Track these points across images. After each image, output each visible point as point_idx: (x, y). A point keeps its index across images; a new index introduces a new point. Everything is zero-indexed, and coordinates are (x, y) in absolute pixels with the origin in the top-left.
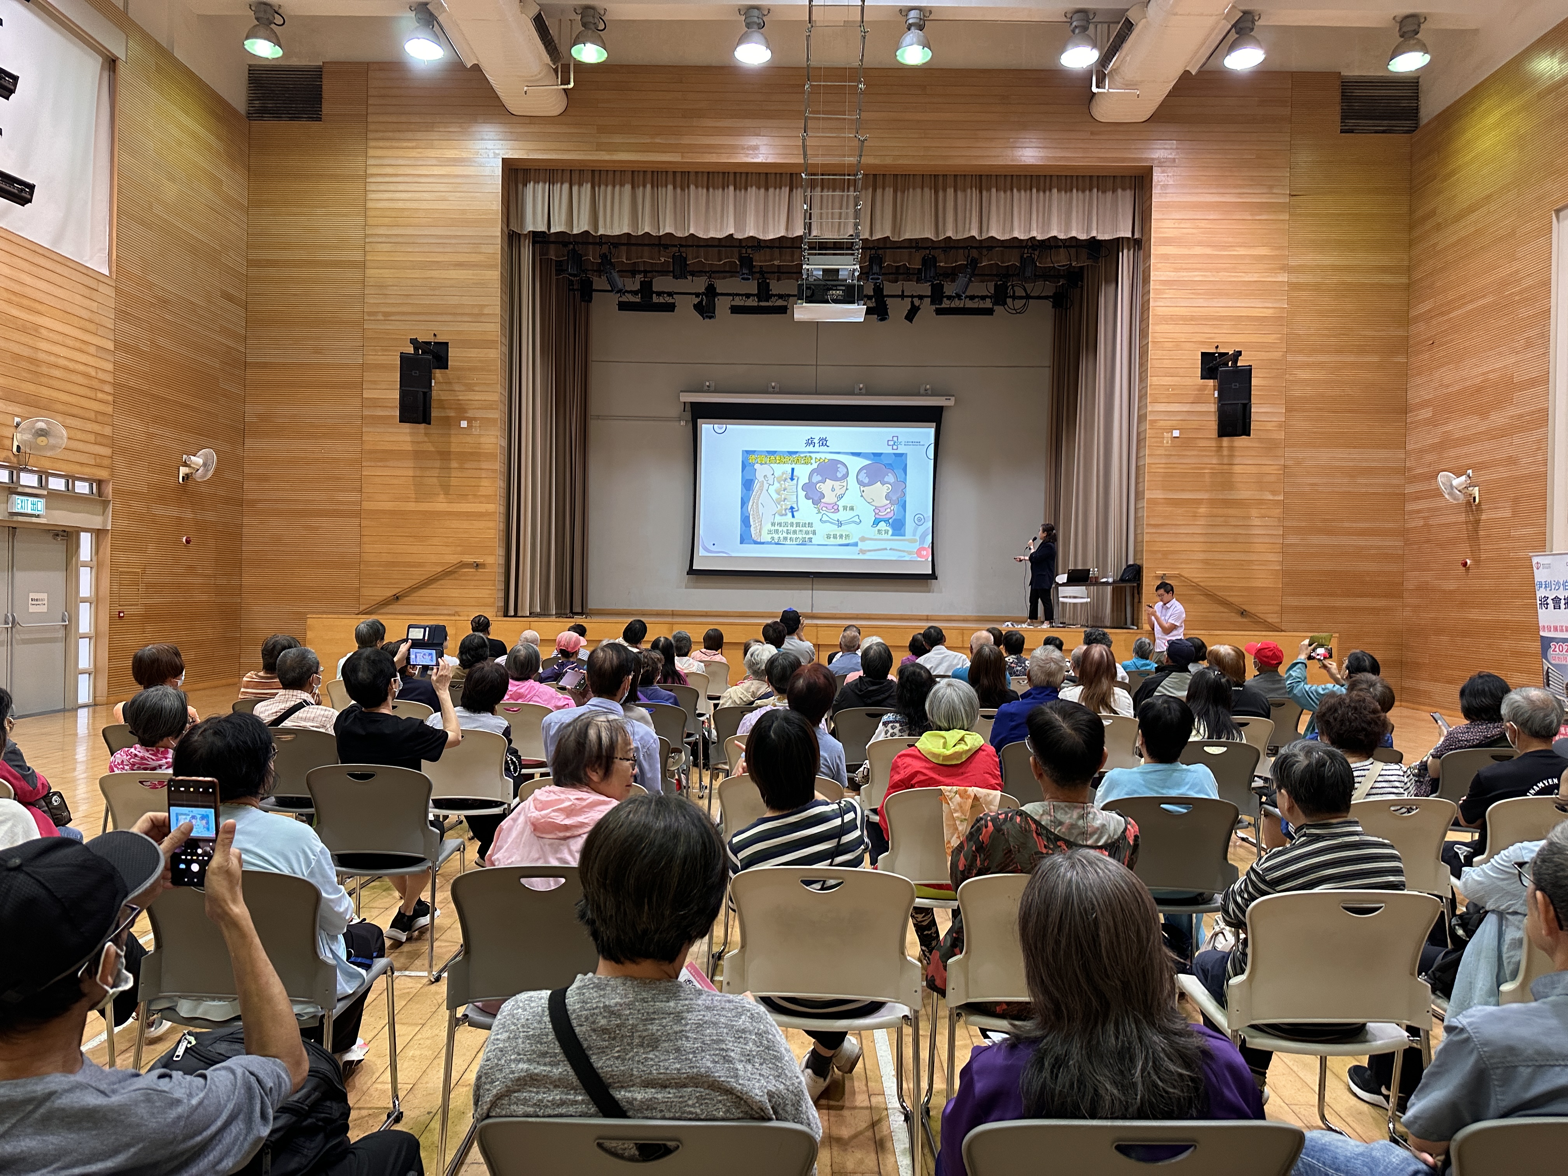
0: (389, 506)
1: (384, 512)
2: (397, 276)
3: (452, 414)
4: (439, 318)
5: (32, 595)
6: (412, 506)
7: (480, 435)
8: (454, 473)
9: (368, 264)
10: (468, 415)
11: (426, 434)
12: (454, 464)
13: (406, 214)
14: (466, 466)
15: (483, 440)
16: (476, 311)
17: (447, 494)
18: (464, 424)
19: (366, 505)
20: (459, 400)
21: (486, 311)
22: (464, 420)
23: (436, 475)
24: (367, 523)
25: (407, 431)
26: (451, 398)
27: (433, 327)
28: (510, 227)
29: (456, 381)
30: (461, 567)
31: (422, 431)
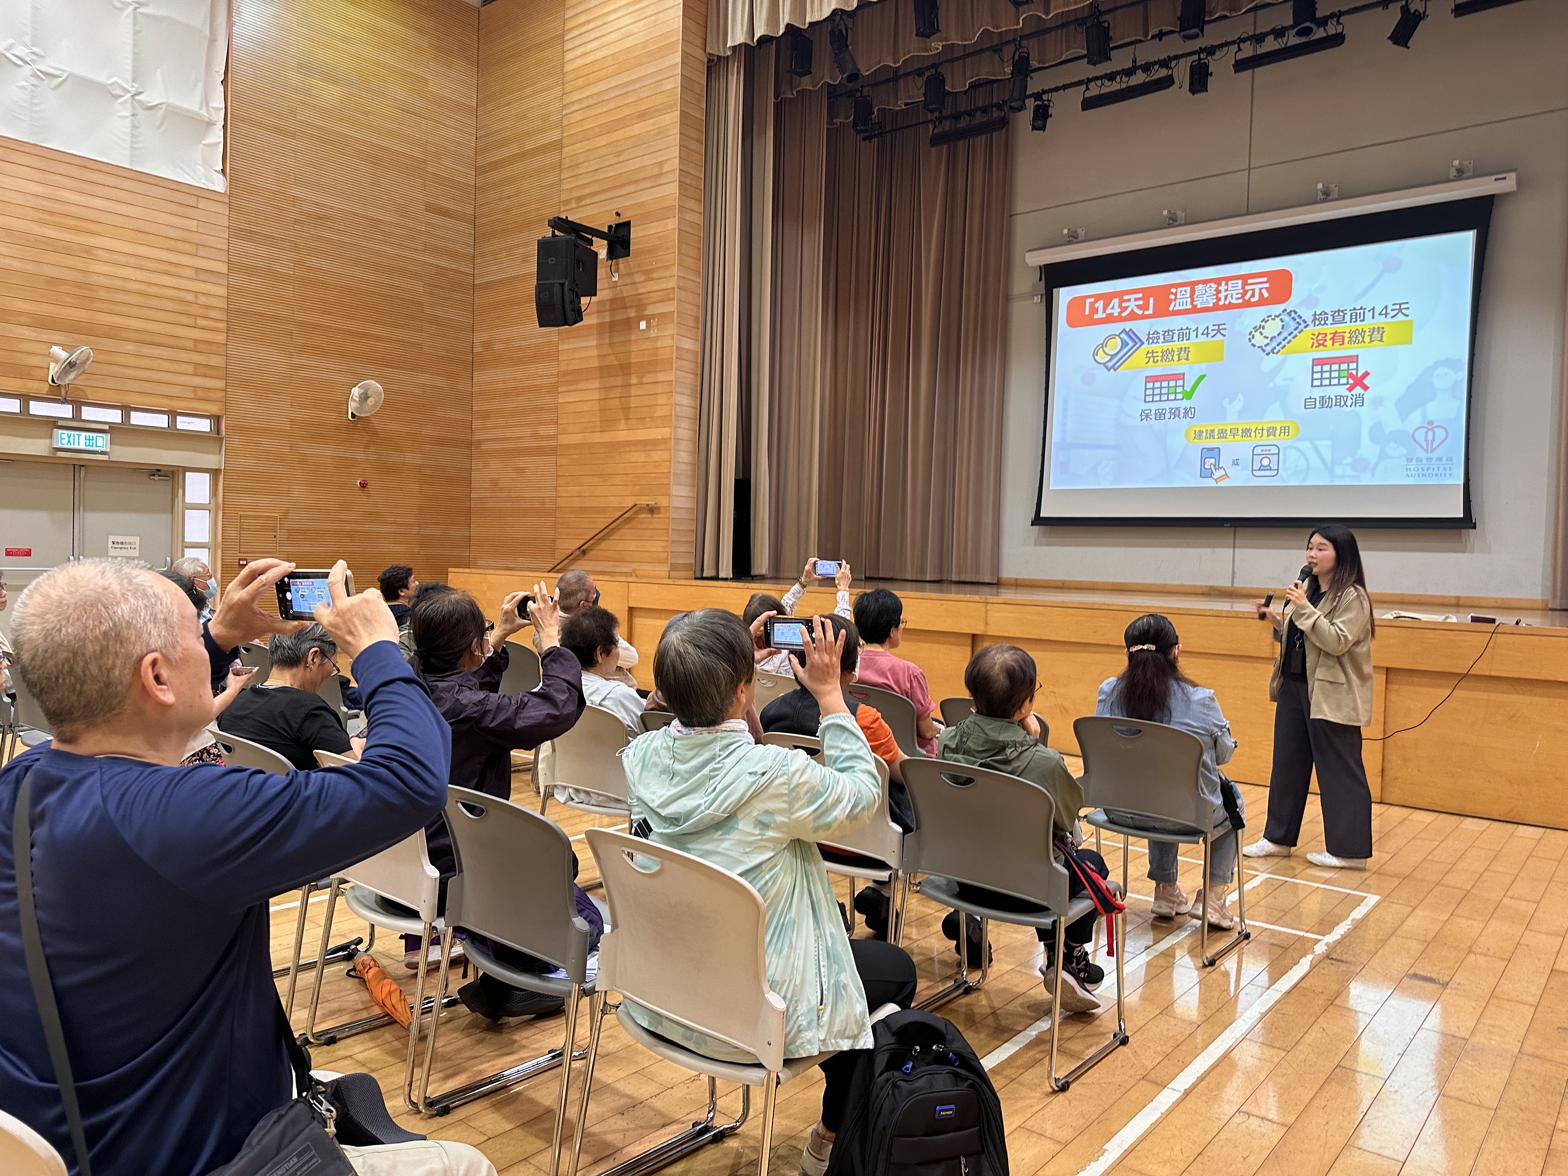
0: (576, 439)
1: (575, 446)
2: (588, 148)
3: (632, 313)
4: (623, 191)
5: (112, 538)
6: (597, 438)
7: (657, 338)
8: (634, 391)
9: (565, 141)
10: (647, 313)
11: (611, 344)
12: (634, 380)
13: (597, 66)
14: (645, 380)
15: (660, 344)
16: (655, 171)
17: (627, 419)
18: (643, 325)
19: (563, 440)
20: (639, 294)
21: (666, 169)
22: (643, 320)
23: (618, 395)
24: (562, 461)
25: (594, 343)
26: (632, 293)
27: (617, 205)
28: (708, 50)
29: (637, 270)
30: (636, 513)
31: (607, 341)
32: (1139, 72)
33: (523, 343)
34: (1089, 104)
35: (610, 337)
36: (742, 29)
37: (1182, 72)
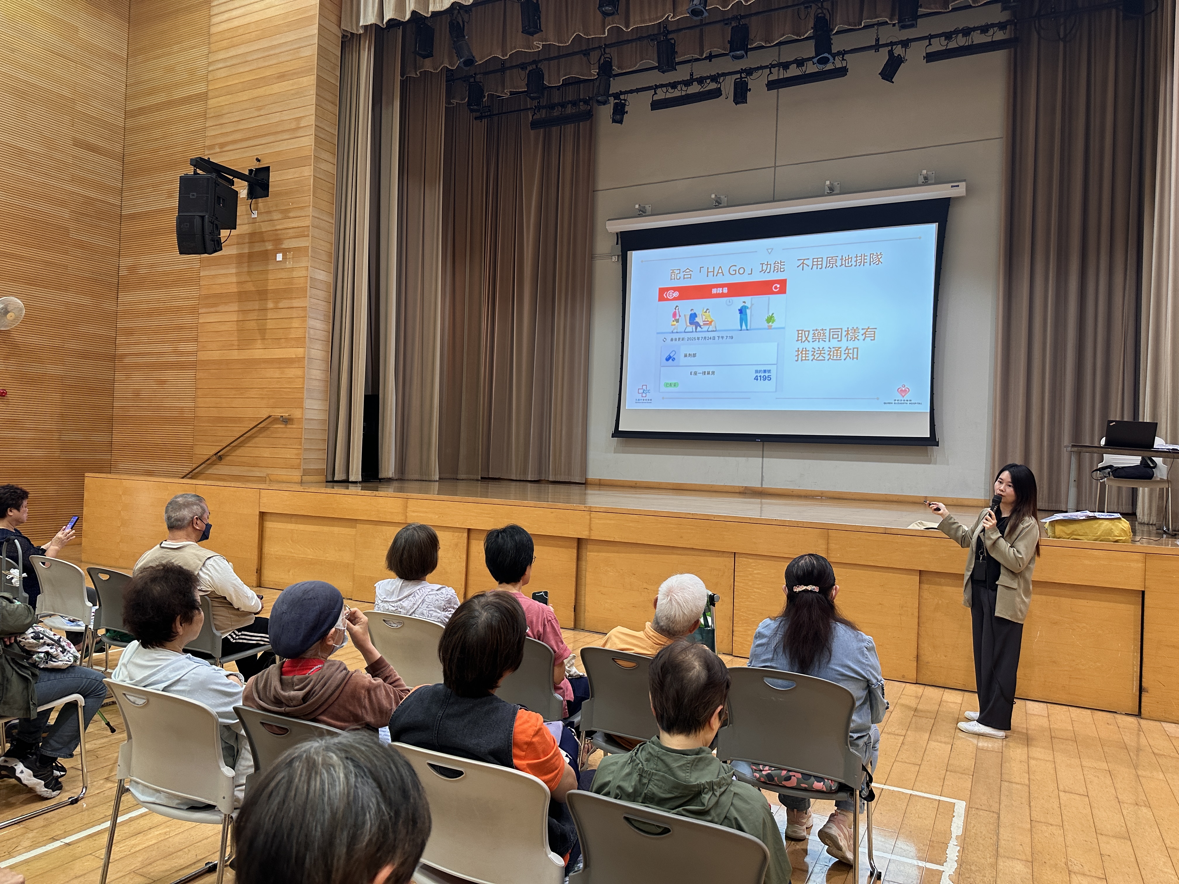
0: (215, 355)
1: (214, 362)
2: (232, 101)
3: (269, 246)
4: (263, 141)
6: (235, 355)
7: (292, 269)
8: (270, 315)
9: (210, 94)
10: (284, 246)
11: (249, 273)
12: (270, 305)
13: (241, 31)
14: (281, 305)
15: (295, 274)
16: (293, 126)
17: (263, 339)
18: (279, 257)
19: (203, 356)
20: (276, 230)
21: (303, 124)
22: (280, 252)
23: (255, 318)
24: (200, 375)
25: (234, 271)
26: (269, 229)
27: (258, 152)
28: (343, 27)
29: (275, 209)
30: (271, 423)
31: (246, 269)
32: (695, 83)
33: (167, 269)
34: (656, 105)
35: (249, 266)
36: (373, 12)
37: (728, 86)
